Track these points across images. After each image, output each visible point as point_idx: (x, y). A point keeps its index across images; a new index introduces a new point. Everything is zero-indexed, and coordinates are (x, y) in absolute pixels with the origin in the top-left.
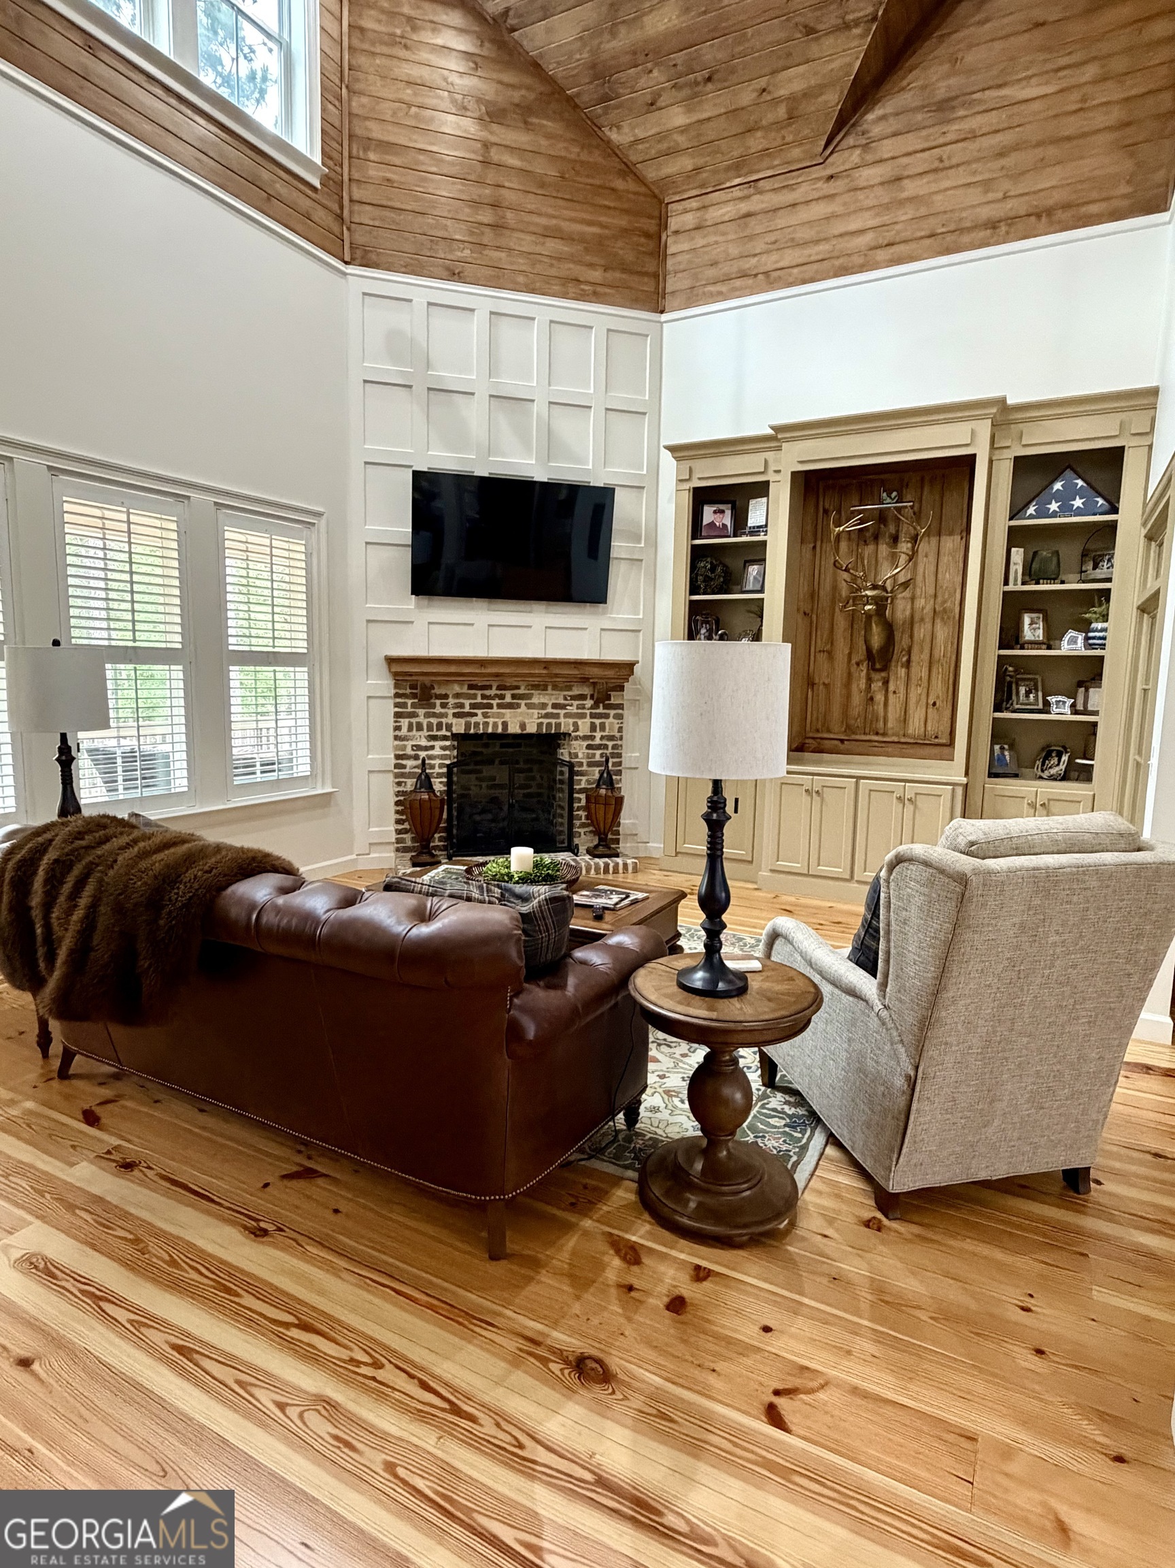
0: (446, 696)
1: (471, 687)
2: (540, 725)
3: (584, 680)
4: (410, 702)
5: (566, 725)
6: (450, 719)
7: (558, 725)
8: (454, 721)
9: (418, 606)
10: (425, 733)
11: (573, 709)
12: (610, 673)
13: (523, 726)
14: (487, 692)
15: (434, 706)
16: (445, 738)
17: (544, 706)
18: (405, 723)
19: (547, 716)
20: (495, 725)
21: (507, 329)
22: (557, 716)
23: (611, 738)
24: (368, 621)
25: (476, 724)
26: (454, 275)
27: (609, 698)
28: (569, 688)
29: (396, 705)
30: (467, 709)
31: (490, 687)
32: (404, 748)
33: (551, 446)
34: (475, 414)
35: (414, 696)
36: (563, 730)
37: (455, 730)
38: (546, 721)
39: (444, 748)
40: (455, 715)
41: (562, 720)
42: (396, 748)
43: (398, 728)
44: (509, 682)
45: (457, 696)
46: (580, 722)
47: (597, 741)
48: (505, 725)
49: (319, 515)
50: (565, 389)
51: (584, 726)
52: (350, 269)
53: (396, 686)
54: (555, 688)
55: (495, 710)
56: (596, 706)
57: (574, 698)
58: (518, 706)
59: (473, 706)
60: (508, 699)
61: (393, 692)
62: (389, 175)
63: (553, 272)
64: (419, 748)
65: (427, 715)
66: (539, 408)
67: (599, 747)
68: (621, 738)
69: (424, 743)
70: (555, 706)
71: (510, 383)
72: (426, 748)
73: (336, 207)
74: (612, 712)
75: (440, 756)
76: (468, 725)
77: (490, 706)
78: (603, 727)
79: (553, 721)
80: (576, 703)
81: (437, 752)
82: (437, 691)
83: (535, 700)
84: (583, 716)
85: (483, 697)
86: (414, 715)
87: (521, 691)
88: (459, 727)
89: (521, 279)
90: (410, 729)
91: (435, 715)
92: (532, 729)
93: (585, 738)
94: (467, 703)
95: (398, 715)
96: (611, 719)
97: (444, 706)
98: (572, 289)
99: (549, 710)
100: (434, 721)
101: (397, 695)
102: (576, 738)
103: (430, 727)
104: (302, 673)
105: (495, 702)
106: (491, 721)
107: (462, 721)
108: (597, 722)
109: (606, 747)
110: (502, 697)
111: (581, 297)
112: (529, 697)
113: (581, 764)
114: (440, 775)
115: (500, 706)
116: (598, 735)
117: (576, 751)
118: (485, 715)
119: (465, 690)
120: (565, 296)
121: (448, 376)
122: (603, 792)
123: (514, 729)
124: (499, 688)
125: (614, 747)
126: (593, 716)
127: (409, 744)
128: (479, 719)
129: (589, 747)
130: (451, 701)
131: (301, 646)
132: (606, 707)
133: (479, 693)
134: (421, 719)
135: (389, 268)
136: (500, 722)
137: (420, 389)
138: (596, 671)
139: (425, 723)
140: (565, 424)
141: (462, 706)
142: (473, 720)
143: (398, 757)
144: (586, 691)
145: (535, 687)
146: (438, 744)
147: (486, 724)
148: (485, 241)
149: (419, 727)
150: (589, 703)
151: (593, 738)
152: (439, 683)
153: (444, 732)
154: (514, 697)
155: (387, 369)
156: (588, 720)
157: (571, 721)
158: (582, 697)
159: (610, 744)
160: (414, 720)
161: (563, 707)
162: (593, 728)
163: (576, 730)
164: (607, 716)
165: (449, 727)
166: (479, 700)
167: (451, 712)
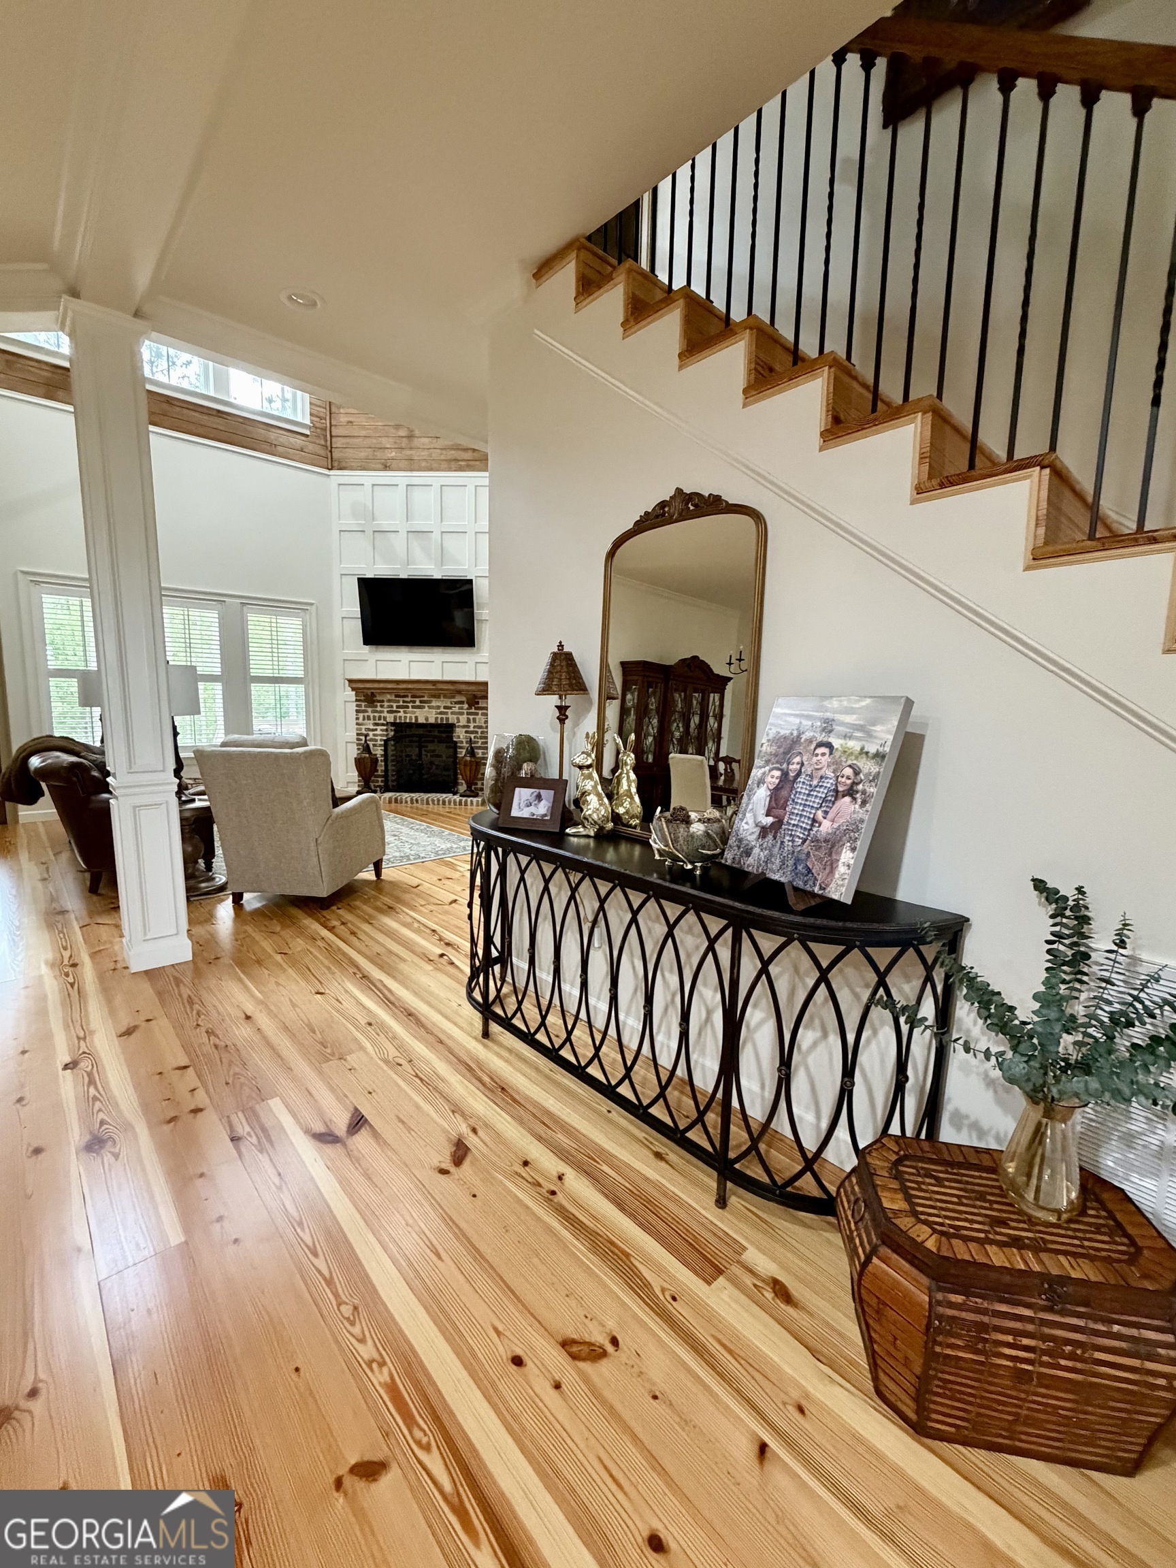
0: (383, 701)
1: (396, 696)
2: (436, 718)
3: (459, 692)
4: (363, 704)
5: (452, 719)
6: (385, 714)
7: (447, 719)
8: (388, 715)
9: (370, 652)
10: (372, 722)
11: (456, 710)
12: (473, 688)
13: (427, 719)
14: (406, 699)
15: (376, 707)
16: (383, 725)
17: (438, 707)
18: (361, 715)
19: (441, 713)
20: (411, 718)
21: (417, 494)
22: (447, 713)
23: (480, 727)
24: (344, 660)
25: (400, 717)
26: (386, 467)
27: (478, 703)
28: (454, 697)
29: (357, 706)
30: (395, 709)
31: (407, 696)
32: (361, 729)
33: (443, 557)
34: (399, 542)
35: (365, 701)
36: (450, 722)
37: (388, 720)
38: (440, 716)
39: (382, 730)
40: (388, 712)
41: (450, 716)
42: (357, 729)
43: (357, 719)
44: (419, 693)
45: (389, 701)
46: (461, 717)
47: (471, 729)
48: (416, 718)
49: (312, 604)
50: (449, 525)
51: (463, 719)
52: (332, 472)
53: (356, 695)
54: (445, 696)
55: (410, 709)
56: (470, 707)
57: (456, 703)
58: (424, 707)
59: (398, 707)
60: (418, 703)
61: (354, 699)
62: (350, 419)
63: (442, 457)
64: (369, 730)
65: (373, 712)
66: (436, 536)
67: (472, 732)
68: (487, 727)
69: (372, 727)
70: (445, 707)
71: (418, 524)
72: (373, 730)
73: (323, 442)
74: (480, 712)
75: (379, 735)
76: (395, 718)
77: (408, 707)
78: (474, 720)
79: (444, 716)
80: (457, 706)
81: (378, 732)
82: (379, 698)
83: (433, 704)
84: (462, 714)
85: (404, 702)
86: (367, 712)
87: (425, 699)
88: (390, 718)
89: (424, 464)
90: (364, 719)
91: (377, 712)
92: (432, 721)
93: (464, 727)
94: (395, 705)
95: (357, 711)
96: (480, 716)
97: (382, 706)
98: (453, 465)
99: (442, 710)
100: (377, 715)
101: (357, 700)
102: (459, 727)
103: (374, 717)
104: (301, 688)
105: (410, 705)
106: (408, 715)
107: (392, 715)
108: (471, 717)
109: (477, 732)
110: (414, 702)
111: (460, 469)
112: (430, 702)
113: (462, 742)
114: (380, 745)
115: (413, 707)
116: (472, 725)
117: (460, 735)
118: (405, 712)
119: (393, 698)
120: (450, 470)
121: (384, 524)
122: (468, 759)
123: (421, 720)
124: (412, 697)
125: (482, 733)
126: (468, 714)
127: (363, 727)
128: (401, 714)
129: (466, 732)
130: (386, 704)
131: (300, 674)
132: (476, 709)
133: (401, 699)
134: (370, 714)
135: (352, 469)
136: (413, 716)
137: (369, 532)
138: (463, 687)
139: (372, 715)
140: (451, 543)
141: (392, 707)
142: (399, 715)
143: (358, 734)
144: (464, 699)
145: (434, 696)
146: (379, 728)
147: (405, 717)
148: (403, 445)
149: (369, 718)
150: (466, 706)
151: (468, 727)
152: (380, 693)
153: (382, 721)
154: (421, 702)
155: (351, 523)
156: (465, 716)
157: (455, 716)
158: (462, 702)
159: (480, 731)
160: (366, 714)
161: (450, 708)
162: (469, 721)
163: (459, 722)
164: (477, 714)
165: (385, 718)
166: (401, 703)
167: (386, 710)
